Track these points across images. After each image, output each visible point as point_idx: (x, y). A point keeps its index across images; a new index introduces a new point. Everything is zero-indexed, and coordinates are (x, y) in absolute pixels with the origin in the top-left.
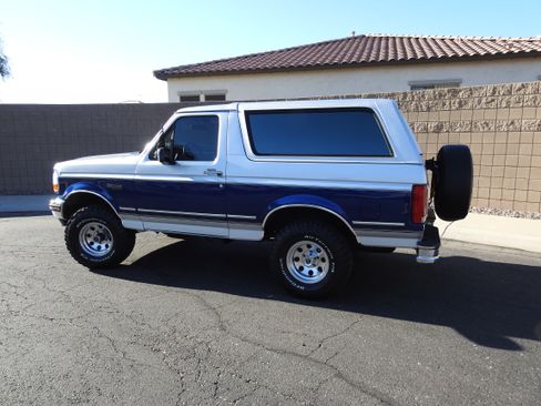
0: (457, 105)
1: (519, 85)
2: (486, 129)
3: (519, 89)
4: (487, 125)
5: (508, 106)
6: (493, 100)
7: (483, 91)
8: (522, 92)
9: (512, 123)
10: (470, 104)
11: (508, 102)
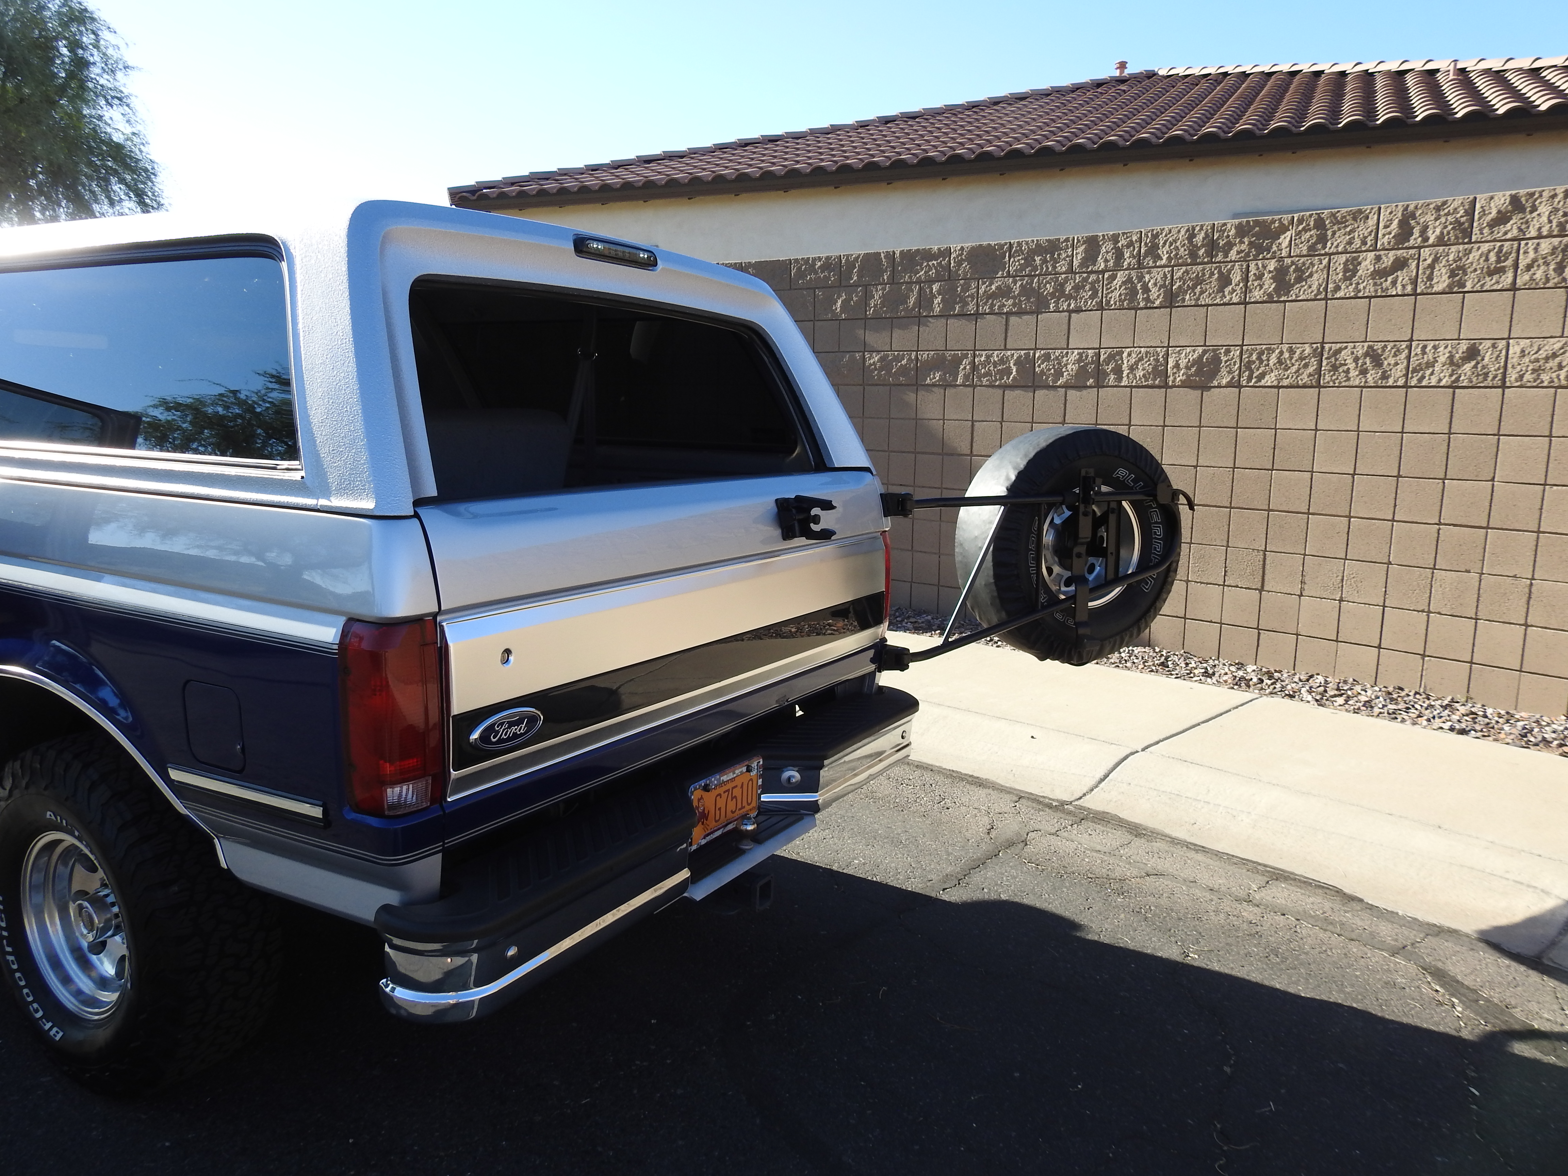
0: (1269, 285)
1: (1501, 200)
2: (1372, 376)
3: (1502, 218)
4: (1377, 361)
5: (1456, 286)
6: (1400, 264)
7: (1363, 230)
8: (1512, 228)
9: (1472, 353)
10: (1316, 281)
11: (1457, 272)
